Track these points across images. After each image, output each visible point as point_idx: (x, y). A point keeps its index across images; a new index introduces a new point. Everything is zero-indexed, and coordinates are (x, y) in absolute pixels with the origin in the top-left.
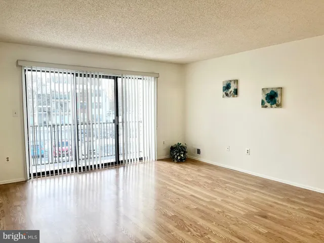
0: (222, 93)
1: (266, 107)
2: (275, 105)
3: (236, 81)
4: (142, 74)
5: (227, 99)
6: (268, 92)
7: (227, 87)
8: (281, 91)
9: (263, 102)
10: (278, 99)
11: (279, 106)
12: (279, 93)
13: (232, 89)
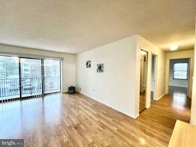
0: (86, 66)
1: (98, 72)
2: (101, 71)
3: (90, 61)
4: (55, 58)
5: (87, 68)
6: (99, 66)
7: (87, 64)
8: (103, 65)
9: (97, 70)
10: (102, 68)
11: (102, 71)
12: (102, 66)
13: (89, 65)
